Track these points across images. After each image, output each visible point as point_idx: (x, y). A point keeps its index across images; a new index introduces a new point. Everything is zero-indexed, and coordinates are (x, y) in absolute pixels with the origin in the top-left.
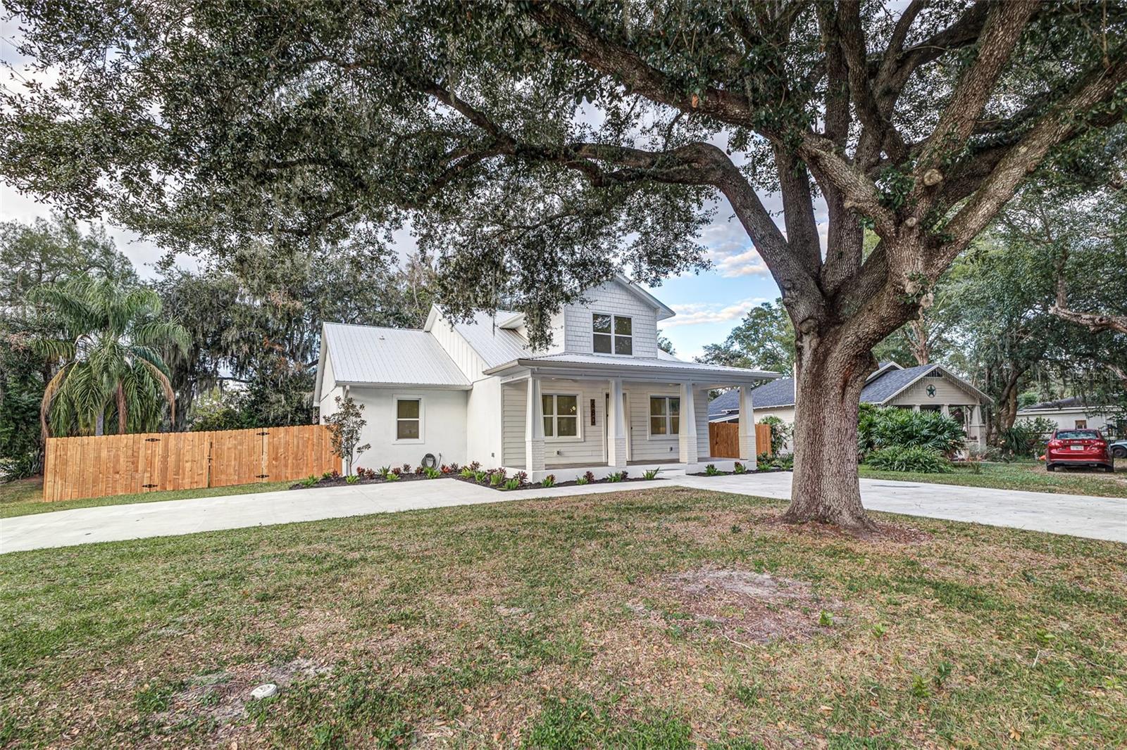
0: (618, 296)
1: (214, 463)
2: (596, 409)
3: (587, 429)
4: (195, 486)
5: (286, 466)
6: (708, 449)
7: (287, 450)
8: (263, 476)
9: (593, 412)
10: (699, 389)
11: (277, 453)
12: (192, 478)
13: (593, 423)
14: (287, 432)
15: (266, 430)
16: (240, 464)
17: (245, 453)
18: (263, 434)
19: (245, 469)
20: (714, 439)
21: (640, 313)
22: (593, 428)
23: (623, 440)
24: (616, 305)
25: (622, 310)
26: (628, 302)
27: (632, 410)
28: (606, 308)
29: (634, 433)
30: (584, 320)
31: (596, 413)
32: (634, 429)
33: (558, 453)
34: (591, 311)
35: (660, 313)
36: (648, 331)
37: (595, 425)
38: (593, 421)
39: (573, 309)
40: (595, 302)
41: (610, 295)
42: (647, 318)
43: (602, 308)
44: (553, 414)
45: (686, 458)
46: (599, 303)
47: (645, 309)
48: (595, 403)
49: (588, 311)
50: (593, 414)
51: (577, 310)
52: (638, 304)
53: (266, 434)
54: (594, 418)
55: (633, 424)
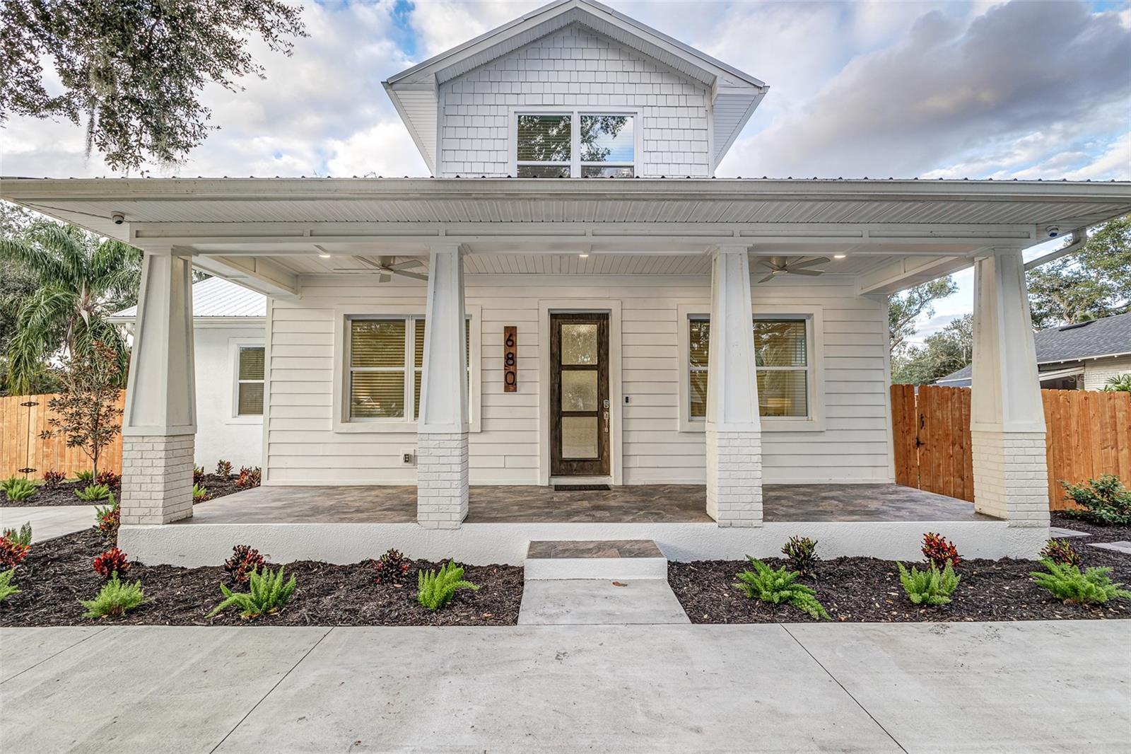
0: (592, 66)
2: (521, 352)
3: (491, 401)
5: (62, 456)
6: (887, 460)
8: (27, 471)
9: (510, 359)
13: (511, 384)
15: (34, 398)
18: (30, 404)
19: (5, 458)
20: (909, 431)
21: (662, 101)
22: (511, 398)
23: (448, 437)
24: (585, 88)
25: (604, 100)
26: (623, 78)
27: (630, 352)
28: (559, 100)
29: (633, 413)
30: (494, 133)
31: (519, 361)
32: (634, 400)
33: (408, 458)
34: (513, 109)
35: (719, 91)
36: (684, 146)
37: (515, 390)
38: (510, 379)
39: (462, 110)
40: (526, 88)
41: (569, 65)
42: (683, 112)
43: (548, 99)
44: (403, 365)
45: (716, 506)
46: (537, 88)
47: (678, 89)
48: (518, 335)
49: (502, 111)
50: (511, 362)
51: (472, 110)
52: (656, 79)
53: (35, 404)
54: (514, 374)
55: (631, 389)
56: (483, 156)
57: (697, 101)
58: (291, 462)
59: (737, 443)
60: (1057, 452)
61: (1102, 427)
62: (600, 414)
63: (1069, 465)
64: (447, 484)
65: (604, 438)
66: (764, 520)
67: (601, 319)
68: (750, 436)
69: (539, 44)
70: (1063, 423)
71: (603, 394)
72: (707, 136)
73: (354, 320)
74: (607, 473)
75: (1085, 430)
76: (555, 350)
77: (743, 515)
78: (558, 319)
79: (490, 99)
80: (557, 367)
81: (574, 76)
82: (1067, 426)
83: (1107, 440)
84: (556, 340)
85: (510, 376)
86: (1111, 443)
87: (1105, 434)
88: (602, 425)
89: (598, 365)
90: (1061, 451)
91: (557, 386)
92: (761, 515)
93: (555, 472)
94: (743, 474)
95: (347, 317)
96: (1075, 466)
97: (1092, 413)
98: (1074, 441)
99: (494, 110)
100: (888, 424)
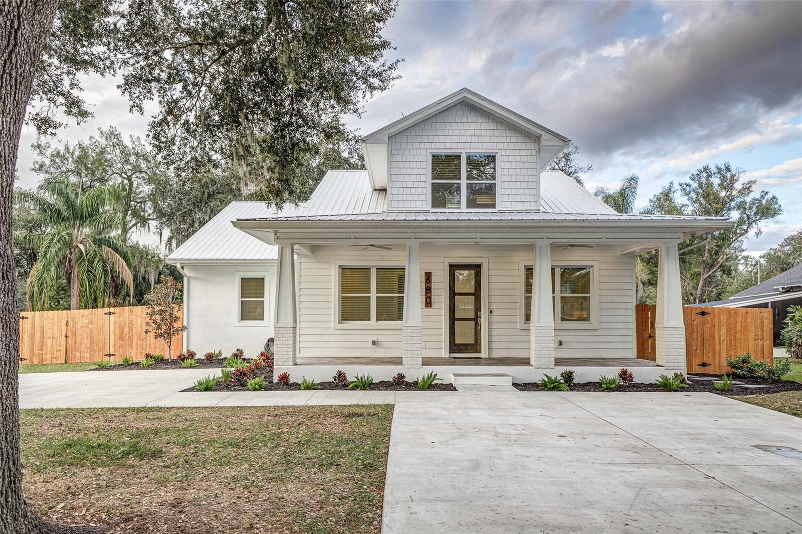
0: (473, 126)
1: (69, 340)
2: (434, 286)
4: (54, 361)
5: (131, 346)
6: (634, 346)
7: (131, 329)
8: (110, 355)
10: (619, 253)
11: (123, 333)
12: (52, 353)
13: (429, 303)
14: (131, 311)
15: (112, 310)
16: (91, 342)
17: (95, 333)
18: (110, 313)
19: (95, 347)
20: (645, 330)
21: (512, 146)
22: (429, 311)
23: (416, 328)
24: (469, 139)
25: (479, 146)
26: (490, 133)
27: (493, 286)
28: (455, 146)
29: (494, 319)
30: (418, 165)
31: (432, 291)
32: (495, 312)
33: (374, 343)
34: (429, 151)
35: (543, 143)
36: (524, 172)
37: (431, 307)
38: (428, 301)
39: (401, 152)
40: (436, 139)
41: (461, 126)
42: (523, 152)
43: (448, 146)
44: (370, 293)
45: (534, 359)
46: (442, 139)
47: (520, 139)
48: (432, 277)
49: (424, 152)
50: (429, 291)
51: (407, 152)
52: (509, 133)
53: (113, 313)
54: (430, 298)
55: (494, 306)
56: (413, 178)
57: (532, 146)
58: (311, 345)
59: (543, 331)
60: (728, 342)
61: (755, 327)
62: (476, 319)
63: (735, 349)
64: (416, 349)
65: (478, 332)
66: (555, 365)
67: (477, 268)
68: (549, 328)
69: (443, 114)
70: (733, 326)
71: (478, 309)
72: (537, 166)
73: (343, 269)
74: (480, 352)
75: (745, 330)
76: (451, 284)
77: (546, 363)
78: (453, 268)
79: (416, 146)
80: (453, 294)
81: (463, 132)
82: (735, 327)
83: (758, 335)
84: (452, 279)
85: (428, 299)
86: (760, 337)
87: (757, 332)
88: (477, 326)
89: (475, 293)
90: (731, 341)
91: (452, 304)
92: (554, 363)
93: (452, 351)
94: (546, 345)
95: (340, 266)
96: (738, 349)
97: (749, 321)
98: (739, 336)
99: (418, 152)
100: (633, 326)
